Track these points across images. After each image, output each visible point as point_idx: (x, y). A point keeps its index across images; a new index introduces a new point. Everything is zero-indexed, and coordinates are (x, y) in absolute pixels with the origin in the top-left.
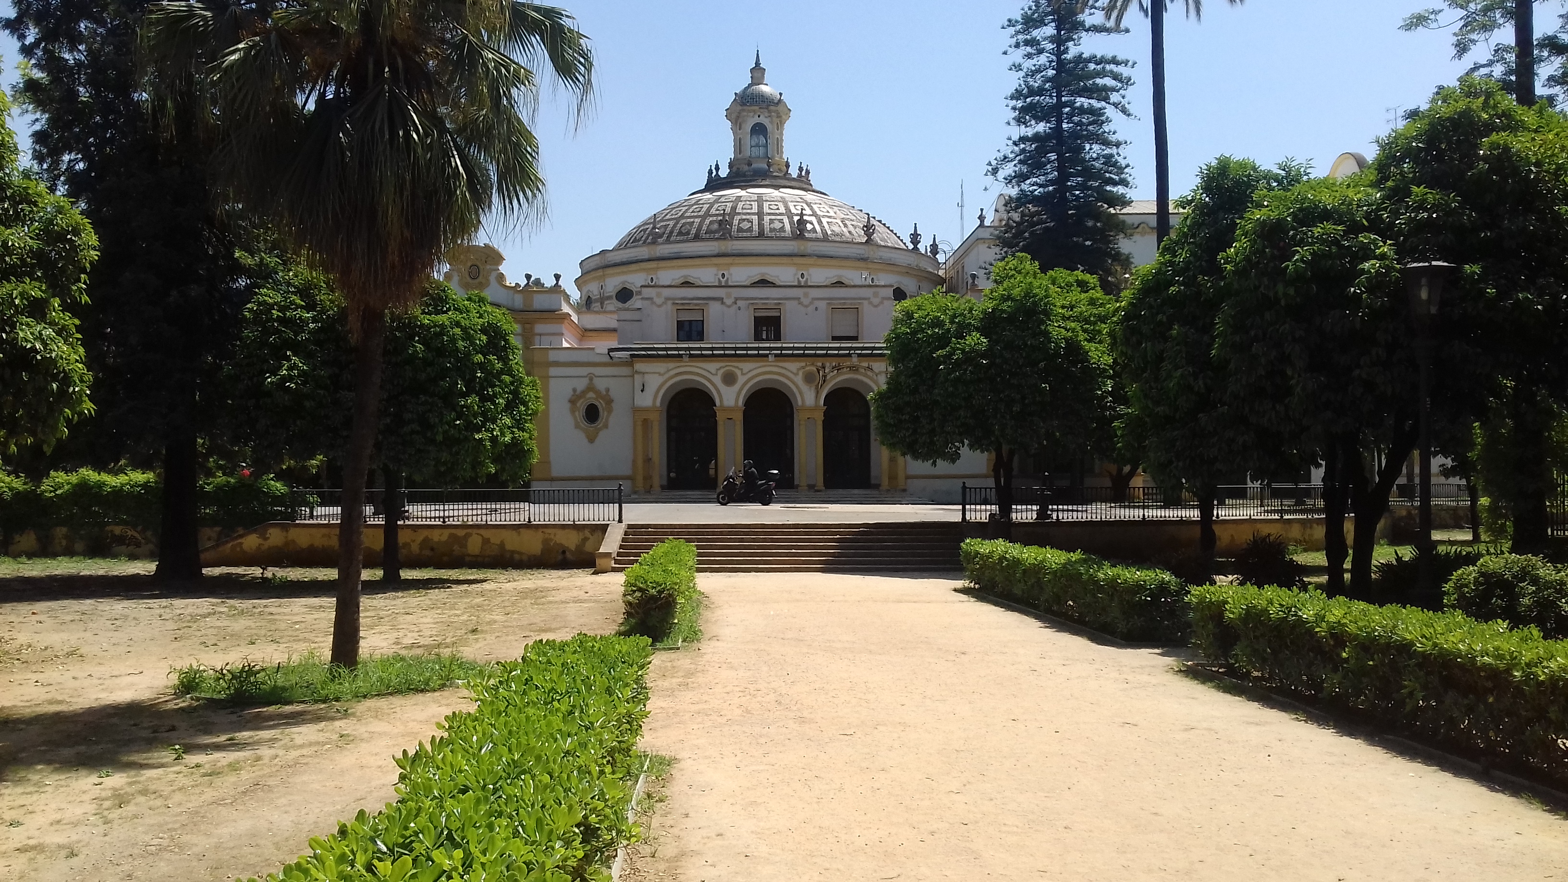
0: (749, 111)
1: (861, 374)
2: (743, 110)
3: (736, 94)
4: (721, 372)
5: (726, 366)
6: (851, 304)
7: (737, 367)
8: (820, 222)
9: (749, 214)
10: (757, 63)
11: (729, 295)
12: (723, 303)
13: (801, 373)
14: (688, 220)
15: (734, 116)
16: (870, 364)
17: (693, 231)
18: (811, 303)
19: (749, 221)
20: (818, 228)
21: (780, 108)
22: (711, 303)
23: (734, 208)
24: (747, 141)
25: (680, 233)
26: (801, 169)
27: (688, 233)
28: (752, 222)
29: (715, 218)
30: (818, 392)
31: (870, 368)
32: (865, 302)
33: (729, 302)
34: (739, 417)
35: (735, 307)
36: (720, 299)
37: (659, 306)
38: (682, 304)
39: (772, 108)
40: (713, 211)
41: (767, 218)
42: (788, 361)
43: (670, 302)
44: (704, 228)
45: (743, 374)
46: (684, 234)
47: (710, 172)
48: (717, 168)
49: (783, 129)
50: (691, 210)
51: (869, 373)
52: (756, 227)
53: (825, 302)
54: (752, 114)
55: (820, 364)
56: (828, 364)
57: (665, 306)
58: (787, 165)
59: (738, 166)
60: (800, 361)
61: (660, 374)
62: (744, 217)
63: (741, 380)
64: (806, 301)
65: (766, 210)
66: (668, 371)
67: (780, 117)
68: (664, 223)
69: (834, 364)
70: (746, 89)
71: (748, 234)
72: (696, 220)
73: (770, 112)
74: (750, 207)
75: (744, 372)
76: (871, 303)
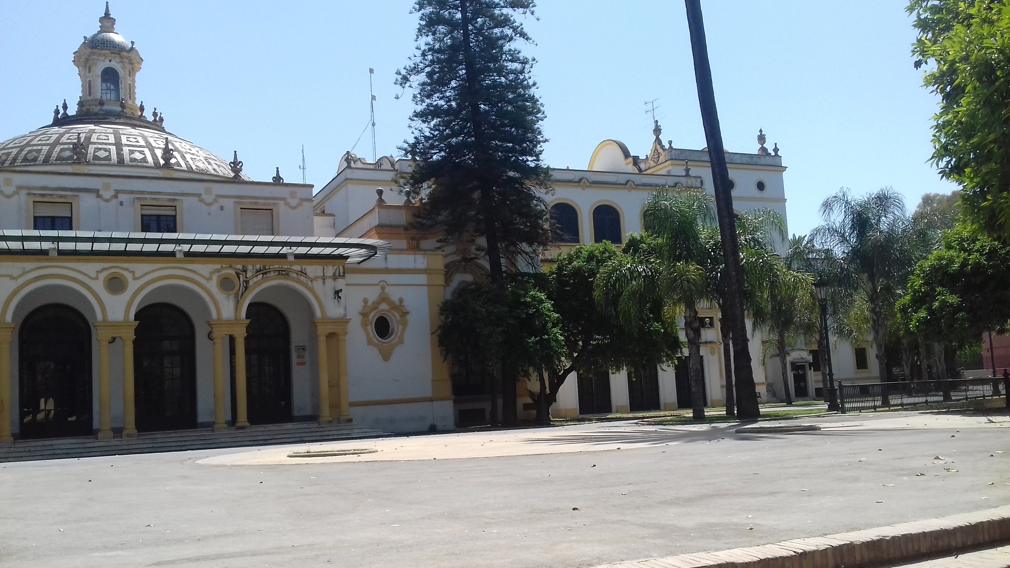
0: (99, 55)
1: (293, 280)
2: (93, 53)
3: (85, 38)
4: (103, 276)
5: (111, 267)
6: (264, 204)
7: (127, 269)
8: (183, 158)
9: (106, 144)
10: (107, 14)
11: (107, 187)
12: (99, 196)
13: (215, 277)
14: (35, 148)
15: (83, 59)
16: (304, 267)
17: (41, 158)
18: (215, 201)
19: (105, 150)
20: (182, 163)
21: (132, 55)
22: (83, 195)
23: (88, 139)
24: (98, 84)
25: (25, 159)
26: (155, 114)
27: (35, 159)
28: (110, 152)
29: (66, 146)
30: (237, 302)
31: (303, 273)
32: (281, 203)
33: (107, 195)
34: (130, 335)
35: (114, 201)
36: (96, 192)
37: (9, 197)
38: (43, 195)
39: (124, 54)
40: (64, 140)
41: (126, 150)
42: (198, 263)
43: (24, 192)
44: (55, 155)
45: (135, 278)
46: (30, 161)
47: (57, 112)
48: (65, 107)
49: (134, 75)
50: (37, 139)
51: (302, 278)
52: (114, 156)
53: (233, 200)
54: (103, 58)
55: (239, 267)
56: (250, 267)
57: (16, 196)
58: (142, 109)
59: (88, 107)
60: (214, 263)
61: (12, 277)
62: (100, 146)
63: (133, 286)
64: (209, 198)
65: (124, 140)
66: (24, 273)
67: (132, 64)
68: (6, 151)
69: (258, 267)
70: (95, 35)
71: (107, 162)
72: (44, 147)
73: (121, 57)
74: (106, 138)
75: (137, 275)
76: (287, 204)
